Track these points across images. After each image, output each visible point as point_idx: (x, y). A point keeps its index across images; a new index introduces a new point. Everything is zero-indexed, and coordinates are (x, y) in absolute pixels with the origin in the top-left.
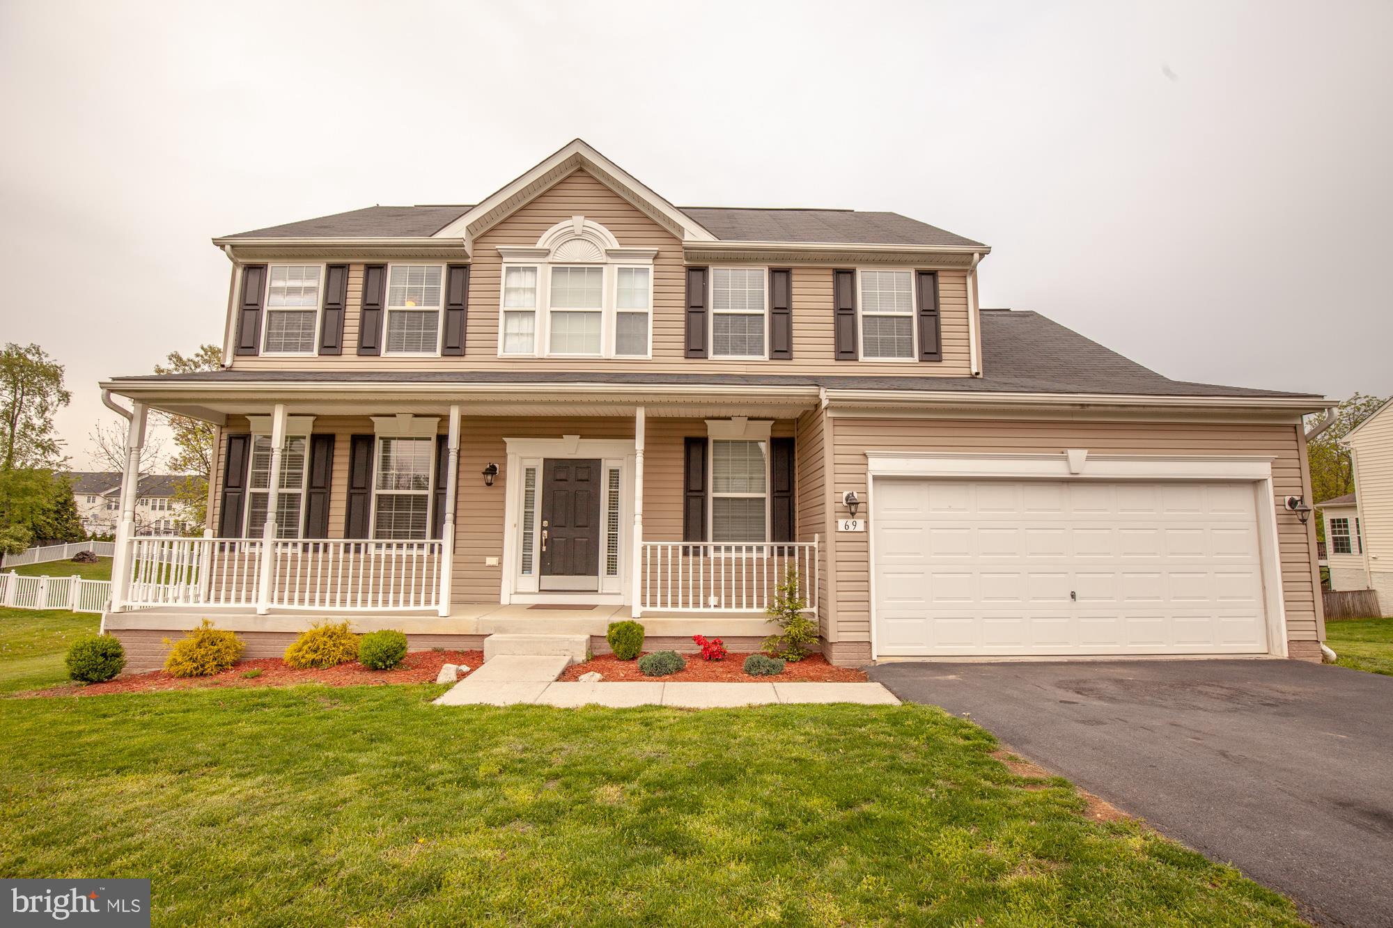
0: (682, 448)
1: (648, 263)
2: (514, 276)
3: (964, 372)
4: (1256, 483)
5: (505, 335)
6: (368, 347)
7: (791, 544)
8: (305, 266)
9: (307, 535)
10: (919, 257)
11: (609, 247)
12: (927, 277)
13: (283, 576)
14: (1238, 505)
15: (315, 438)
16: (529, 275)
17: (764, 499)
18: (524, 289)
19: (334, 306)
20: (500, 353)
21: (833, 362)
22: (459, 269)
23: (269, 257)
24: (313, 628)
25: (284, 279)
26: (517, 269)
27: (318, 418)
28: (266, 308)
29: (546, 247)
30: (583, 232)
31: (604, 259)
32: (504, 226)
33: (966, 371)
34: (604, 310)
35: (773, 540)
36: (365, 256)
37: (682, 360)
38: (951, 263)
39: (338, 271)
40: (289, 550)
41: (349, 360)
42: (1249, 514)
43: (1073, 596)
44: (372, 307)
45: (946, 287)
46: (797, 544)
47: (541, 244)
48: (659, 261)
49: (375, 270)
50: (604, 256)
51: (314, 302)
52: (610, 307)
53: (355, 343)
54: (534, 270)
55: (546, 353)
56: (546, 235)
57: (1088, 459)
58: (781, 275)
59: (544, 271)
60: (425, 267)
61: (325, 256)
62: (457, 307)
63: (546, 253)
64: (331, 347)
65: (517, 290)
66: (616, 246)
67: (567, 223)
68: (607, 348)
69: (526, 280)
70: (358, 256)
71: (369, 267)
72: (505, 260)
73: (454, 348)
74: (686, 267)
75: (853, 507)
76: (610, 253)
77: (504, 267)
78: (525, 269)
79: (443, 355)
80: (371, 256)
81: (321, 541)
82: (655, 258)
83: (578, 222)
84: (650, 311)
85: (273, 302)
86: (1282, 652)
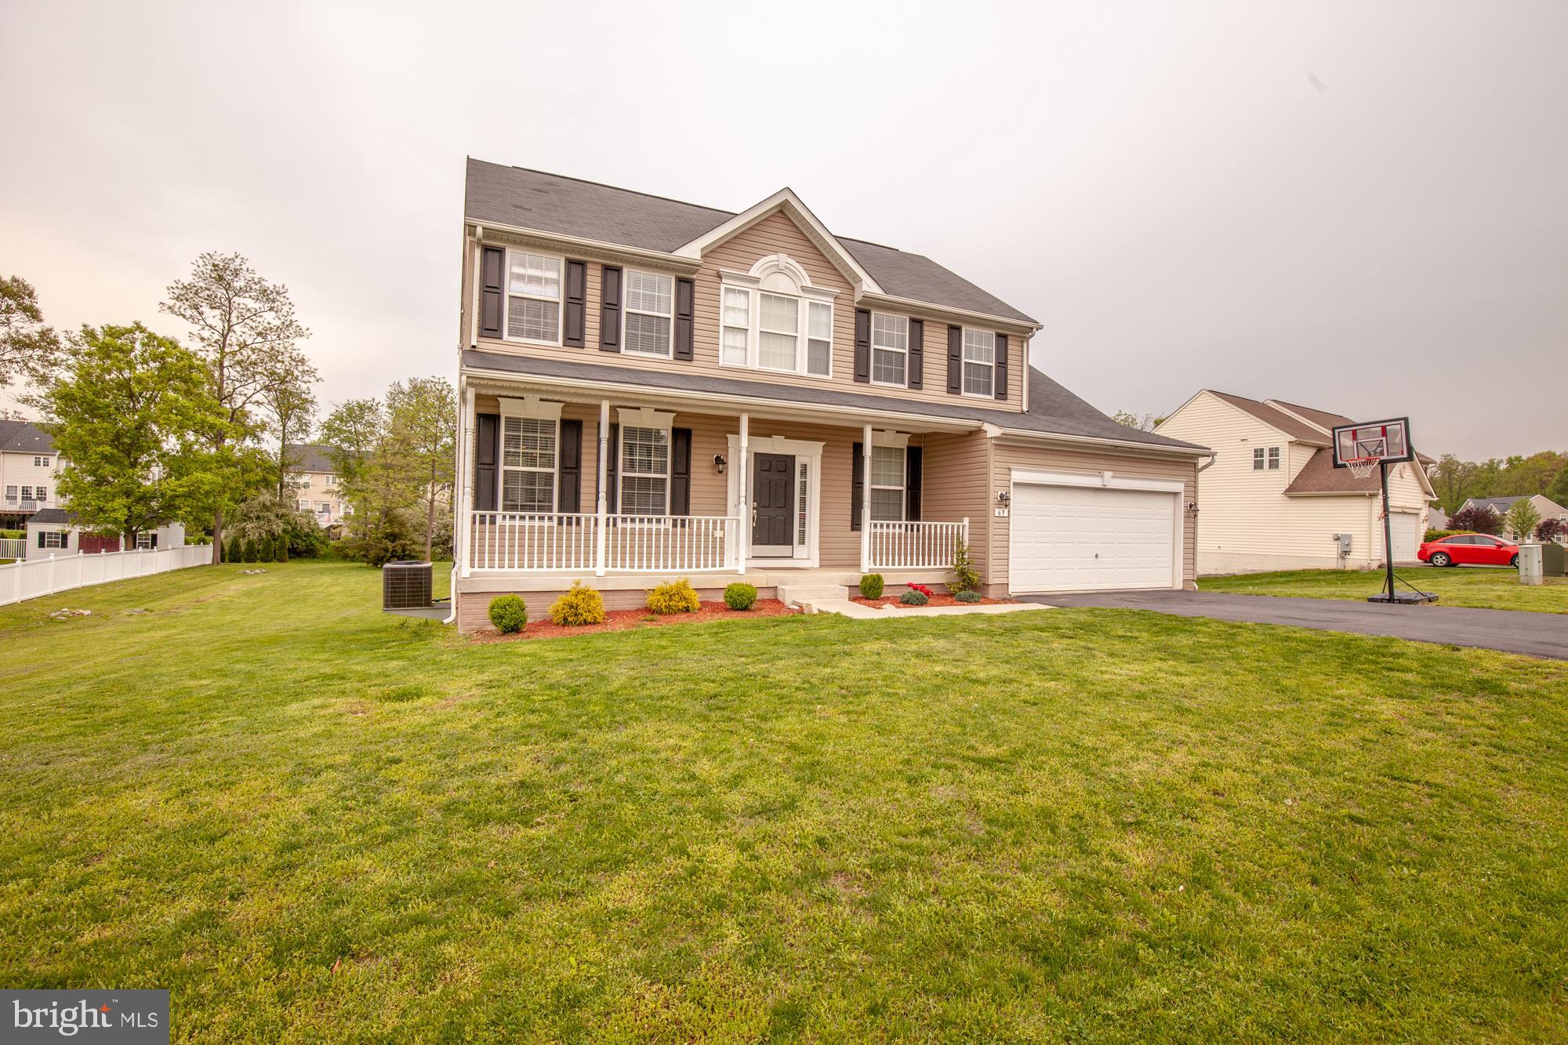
0: (851, 450)
1: (829, 301)
2: (731, 296)
3: (1017, 409)
4: (1175, 494)
5: (724, 346)
6: (609, 344)
7: (918, 523)
8: (545, 257)
9: (560, 510)
10: (995, 324)
11: (804, 285)
12: (1002, 338)
13: (615, 547)
14: (1166, 504)
15: (566, 424)
16: (743, 297)
17: (901, 491)
18: (739, 309)
19: (575, 300)
20: (721, 363)
21: (946, 394)
22: (685, 284)
23: (508, 241)
24: (664, 585)
25: (524, 266)
26: (733, 291)
27: (567, 405)
28: (506, 295)
29: (757, 275)
30: (786, 267)
31: (801, 293)
32: (721, 250)
33: (1019, 408)
34: (799, 335)
35: (907, 520)
36: (603, 257)
37: (852, 382)
38: (1016, 331)
39: (576, 266)
40: (546, 523)
41: (591, 354)
42: (1170, 511)
43: (1096, 556)
44: (611, 306)
45: (1013, 348)
46: (921, 523)
47: (753, 272)
48: (838, 301)
49: (612, 272)
50: (800, 290)
51: (554, 293)
52: (804, 334)
53: (597, 339)
54: (747, 293)
55: (757, 367)
56: (757, 265)
57: (1113, 477)
58: (917, 324)
59: (755, 296)
60: (657, 277)
61: (566, 251)
62: (685, 317)
63: (756, 280)
64: (575, 338)
65: (734, 309)
66: (809, 284)
67: (773, 257)
68: (802, 368)
69: (739, 301)
70: (597, 256)
71: (607, 269)
72: (724, 281)
73: (685, 352)
74: (856, 308)
75: (1004, 500)
76: (804, 289)
77: (723, 287)
78: (740, 292)
79: (675, 359)
80: (610, 257)
81: (574, 515)
82: (836, 298)
83: (783, 259)
84: (831, 340)
85: (513, 288)
86: (1179, 586)
